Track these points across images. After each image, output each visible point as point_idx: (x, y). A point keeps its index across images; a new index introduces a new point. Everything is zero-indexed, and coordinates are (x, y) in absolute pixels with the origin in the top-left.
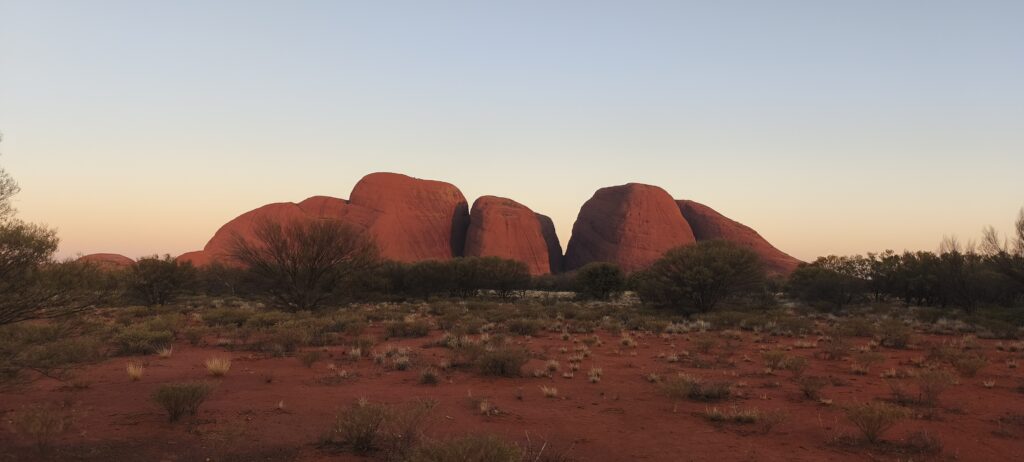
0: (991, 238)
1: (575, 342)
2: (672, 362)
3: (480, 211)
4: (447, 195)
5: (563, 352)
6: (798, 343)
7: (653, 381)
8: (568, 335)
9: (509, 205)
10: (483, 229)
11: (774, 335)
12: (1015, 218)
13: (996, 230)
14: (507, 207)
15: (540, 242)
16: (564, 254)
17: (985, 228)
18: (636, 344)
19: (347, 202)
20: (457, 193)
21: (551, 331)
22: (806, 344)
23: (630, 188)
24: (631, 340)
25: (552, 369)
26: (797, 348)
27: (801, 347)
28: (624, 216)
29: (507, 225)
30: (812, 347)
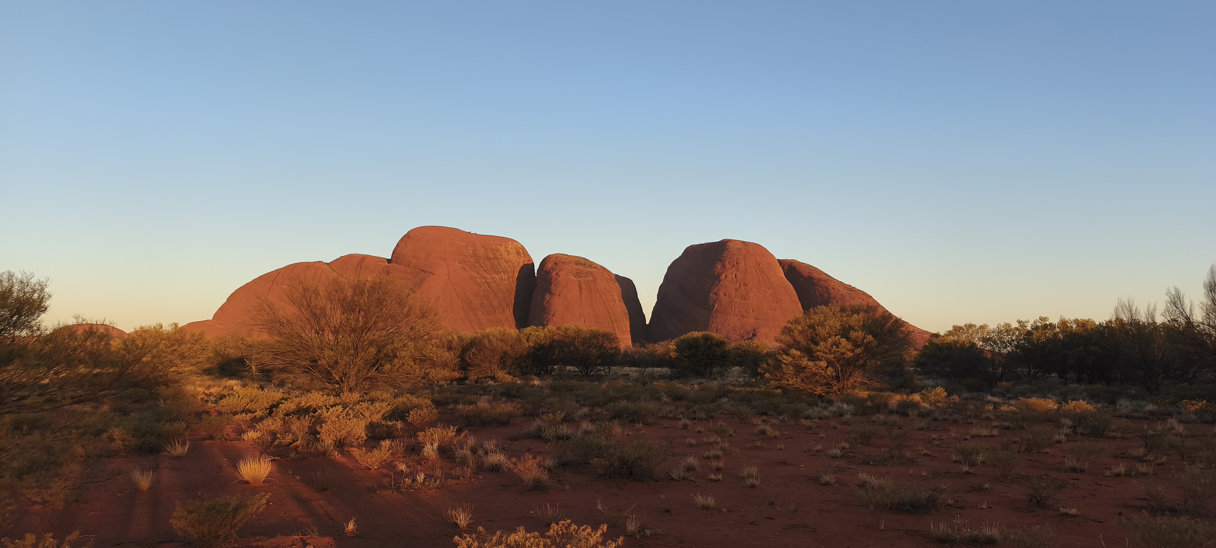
0: (1176, 301)
1: (699, 432)
2: (835, 457)
3: (548, 273)
4: (508, 252)
5: (691, 445)
6: (975, 431)
7: (827, 484)
8: (688, 422)
9: (583, 263)
10: (551, 294)
11: (936, 420)
12: (1203, 277)
13: (1182, 292)
14: (581, 268)
15: (620, 308)
16: (647, 323)
17: (1168, 290)
18: (777, 433)
19: (389, 261)
20: (521, 251)
21: (662, 418)
22: (984, 432)
23: (724, 244)
24: (768, 428)
25: (690, 469)
26: (973, 436)
27: (979, 436)
28: (717, 278)
29: (581, 288)
30: (992, 436)
